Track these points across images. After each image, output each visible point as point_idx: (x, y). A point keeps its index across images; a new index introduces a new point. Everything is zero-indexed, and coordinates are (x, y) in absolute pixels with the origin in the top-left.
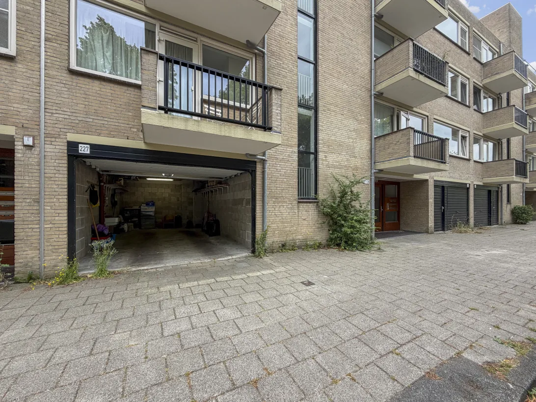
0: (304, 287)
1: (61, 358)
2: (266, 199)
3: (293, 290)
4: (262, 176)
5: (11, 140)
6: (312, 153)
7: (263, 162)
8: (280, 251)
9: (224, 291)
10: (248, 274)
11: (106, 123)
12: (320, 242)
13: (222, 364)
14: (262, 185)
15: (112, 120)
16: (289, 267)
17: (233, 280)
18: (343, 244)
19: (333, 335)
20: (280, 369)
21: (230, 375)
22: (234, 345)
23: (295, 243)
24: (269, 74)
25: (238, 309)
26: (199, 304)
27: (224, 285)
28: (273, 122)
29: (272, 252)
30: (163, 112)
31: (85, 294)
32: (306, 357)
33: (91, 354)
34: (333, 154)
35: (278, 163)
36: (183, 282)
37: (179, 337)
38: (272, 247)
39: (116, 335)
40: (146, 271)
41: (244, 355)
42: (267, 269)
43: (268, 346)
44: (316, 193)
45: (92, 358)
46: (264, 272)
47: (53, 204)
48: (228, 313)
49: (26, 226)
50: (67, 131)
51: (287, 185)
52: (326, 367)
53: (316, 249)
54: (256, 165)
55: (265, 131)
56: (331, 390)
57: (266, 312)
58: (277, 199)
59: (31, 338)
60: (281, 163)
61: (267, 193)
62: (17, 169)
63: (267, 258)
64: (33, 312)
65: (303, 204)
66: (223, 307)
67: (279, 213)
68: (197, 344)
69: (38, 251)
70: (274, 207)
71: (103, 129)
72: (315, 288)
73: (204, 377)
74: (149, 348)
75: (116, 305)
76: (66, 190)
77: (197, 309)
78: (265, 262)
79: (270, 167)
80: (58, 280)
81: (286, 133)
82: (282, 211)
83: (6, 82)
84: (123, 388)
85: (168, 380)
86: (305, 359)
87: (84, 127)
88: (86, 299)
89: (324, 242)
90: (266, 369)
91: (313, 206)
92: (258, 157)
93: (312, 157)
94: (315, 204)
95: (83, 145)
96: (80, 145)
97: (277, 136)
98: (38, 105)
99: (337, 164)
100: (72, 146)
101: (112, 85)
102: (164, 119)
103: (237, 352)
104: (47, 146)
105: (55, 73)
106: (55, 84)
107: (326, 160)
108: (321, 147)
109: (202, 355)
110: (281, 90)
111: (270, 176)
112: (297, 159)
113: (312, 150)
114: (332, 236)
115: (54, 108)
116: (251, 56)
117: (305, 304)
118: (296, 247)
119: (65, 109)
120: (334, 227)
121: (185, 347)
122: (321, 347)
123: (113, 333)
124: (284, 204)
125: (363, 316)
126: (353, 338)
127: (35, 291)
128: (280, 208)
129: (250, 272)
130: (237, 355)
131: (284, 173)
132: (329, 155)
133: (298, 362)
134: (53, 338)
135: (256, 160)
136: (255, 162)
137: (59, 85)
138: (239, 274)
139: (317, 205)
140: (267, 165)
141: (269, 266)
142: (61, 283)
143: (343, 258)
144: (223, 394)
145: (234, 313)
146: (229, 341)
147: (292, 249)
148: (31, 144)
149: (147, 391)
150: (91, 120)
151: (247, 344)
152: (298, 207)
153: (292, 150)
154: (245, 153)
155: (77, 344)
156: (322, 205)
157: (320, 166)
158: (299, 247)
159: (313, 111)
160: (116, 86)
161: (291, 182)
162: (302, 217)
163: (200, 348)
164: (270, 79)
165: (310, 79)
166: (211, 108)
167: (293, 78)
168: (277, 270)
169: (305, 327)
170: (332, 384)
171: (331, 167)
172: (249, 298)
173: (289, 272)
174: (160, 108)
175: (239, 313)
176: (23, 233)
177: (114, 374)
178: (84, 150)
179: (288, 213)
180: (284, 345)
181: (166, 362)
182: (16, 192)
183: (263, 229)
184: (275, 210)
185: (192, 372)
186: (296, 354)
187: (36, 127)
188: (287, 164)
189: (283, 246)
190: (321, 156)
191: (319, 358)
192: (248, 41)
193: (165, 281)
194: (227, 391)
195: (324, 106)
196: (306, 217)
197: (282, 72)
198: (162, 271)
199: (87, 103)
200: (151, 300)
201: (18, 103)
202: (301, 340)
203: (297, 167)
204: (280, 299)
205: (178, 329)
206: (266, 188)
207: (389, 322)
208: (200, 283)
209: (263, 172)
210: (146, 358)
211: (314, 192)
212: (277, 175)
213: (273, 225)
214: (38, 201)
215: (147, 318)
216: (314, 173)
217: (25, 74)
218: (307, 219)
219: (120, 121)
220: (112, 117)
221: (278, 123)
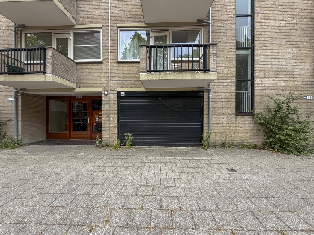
0: (227, 172)
1: (107, 175)
2: (211, 114)
3: (218, 172)
4: (207, 99)
5: (101, 93)
6: (250, 80)
7: (209, 90)
8: (221, 147)
9: (176, 164)
10: (193, 158)
11: (130, 81)
12: (255, 144)
13: (160, 197)
14: (208, 105)
15: (132, 80)
16: (223, 158)
17: (184, 159)
18: (277, 147)
19: (232, 204)
20: (187, 210)
21: (161, 203)
22: (169, 191)
23: (233, 143)
24: (213, 35)
25: (179, 174)
26: (161, 168)
27: (177, 161)
28: (211, 66)
29: (215, 147)
30: (149, 73)
31: (121, 154)
32: (207, 209)
33: (115, 177)
34: (270, 78)
35: (219, 90)
36: (158, 156)
37: (147, 179)
38: (215, 144)
39: (125, 172)
40: (145, 149)
41: (172, 196)
42: (207, 157)
43: (186, 197)
44: (252, 109)
45: (115, 178)
46: (204, 158)
47: (113, 117)
48: (173, 175)
49: (105, 125)
50: (117, 87)
51: (227, 104)
52: (217, 220)
53: (251, 149)
54: (204, 93)
55: (205, 72)
56: (214, 232)
57: (194, 180)
58: (219, 114)
59: (101, 166)
60: (222, 90)
61: (211, 109)
62: (103, 104)
63: (210, 150)
64: (104, 158)
65: (240, 117)
66: (172, 171)
67: (221, 123)
68: (153, 185)
69: (109, 135)
70: (217, 118)
71: (129, 84)
72: (234, 174)
73: (150, 199)
74: (134, 181)
75: (129, 160)
76: (117, 111)
77: (159, 170)
78: (207, 152)
79: (214, 93)
80: (114, 147)
81: (226, 70)
82: (223, 121)
83: (100, 72)
84: (120, 192)
85: (136, 195)
86: (205, 211)
87: (123, 85)
88: (120, 156)
89: (259, 144)
90: (180, 207)
91: (249, 118)
92: (205, 88)
93: (250, 83)
94: (251, 117)
95: (122, 92)
96: (121, 92)
97: (214, 74)
98: (108, 78)
99: (274, 86)
100: (119, 93)
101: (132, 64)
102: (149, 76)
103: (169, 194)
104: (111, 94)
105: (113, 64)
106: (113, 69)
107: (262, 84)
108: (256, 75)
109: (153, 190)
110: (217, 44)
111: (214, 99)
112: (235, 86)
113: (250, 78)
114: (266, 141)
115: (113, 79)
116: (201, 28)
117: (221, 182)
118: (234, 145)
119: (116, 78)
120: (270, 134)
121: (148, 185)
122: (219, 208)
123: (124, 171)
124: (224, 117)
125: (267, 201)
126: (248, 211)
127: (107, 150)
128: (221, 119)
129: (194, 157)
130: (169, 195)
131: (224, 96)
132: (265, 80)
133: (200, 210)
134: (107, 168)
135: (203, 90)
136: (203, 92)
137: (114, 69)
138: (188, 157)
139: (253, 117)
140: (211, 92)
141: (209, 155)
142: (114, 149)
143: (274, 158)
144: (155, 209)
145: (176, 176)
146: (168, 188)
147: (231, 147)
148: (107, 94)
149: (127, 196)
150: (125, 81)
151: (176, 192)
152: (236, 119)
153: (230, 80)
154: (196, 87)
155: (112, 172)
156: (257, 118)
157: (256, 88)
158: (237, 146)
159: (250, 50)
160: (134, 64)
161: (230, 102)
162: (239, 126)
163: (153, 187)
164: (213, 38)
165: (248, 28)
166: (175, 64)
167: (232, 32)
168: (213, 158)
169: (215, 194)
170: (216, 230)
171: (267, 89)
172: (187, 170)
173: (220, 161)
174: (148, 71)
175: (179, 176)
176: (105, 128)
177: (119, 186)
178: (123, 94)
179: (227, 123)
180: (196, 200)
181: (138, 188)
182: (103, 113)
183: (208, 132)
184: (217, 121)
185: (146, 196)
186: (201, 206)
187: (108, 87)
188: (226, 90)
189: (223, 144)
190: (257, 81)
191: (215, 214)
192: (198, 20)
193: (151, 154)
194: (157, 209)
195: (260, 44)
196: (243, 126)
197: (223, 30)
198: (152, 150)
199: (123, 74)
200: (142, 162)
201: (103, 79)
202: (207, 200)
203: (235, 92)
204: (206, 175)
205: (148, 176)
206: (210, 107)
207: (290, 211)
208: (166, 158)
209: (209, 97)
210: (132, 184)
211: (251, 108)
212: (219, 98)
213: (216, 130)
214: (108, 116)
215: (138, 169)
216: (251, 95)
217: (105, 67)
218: (243, 127)
219: (135, 80)
220: (132, 78)
221: (214, 66)
